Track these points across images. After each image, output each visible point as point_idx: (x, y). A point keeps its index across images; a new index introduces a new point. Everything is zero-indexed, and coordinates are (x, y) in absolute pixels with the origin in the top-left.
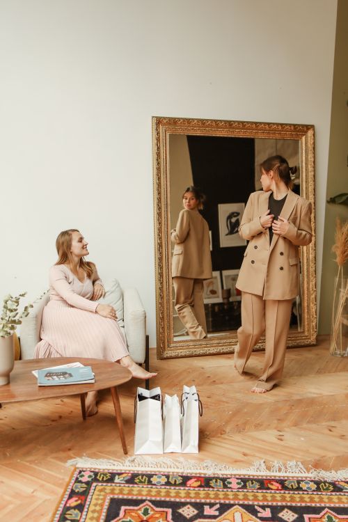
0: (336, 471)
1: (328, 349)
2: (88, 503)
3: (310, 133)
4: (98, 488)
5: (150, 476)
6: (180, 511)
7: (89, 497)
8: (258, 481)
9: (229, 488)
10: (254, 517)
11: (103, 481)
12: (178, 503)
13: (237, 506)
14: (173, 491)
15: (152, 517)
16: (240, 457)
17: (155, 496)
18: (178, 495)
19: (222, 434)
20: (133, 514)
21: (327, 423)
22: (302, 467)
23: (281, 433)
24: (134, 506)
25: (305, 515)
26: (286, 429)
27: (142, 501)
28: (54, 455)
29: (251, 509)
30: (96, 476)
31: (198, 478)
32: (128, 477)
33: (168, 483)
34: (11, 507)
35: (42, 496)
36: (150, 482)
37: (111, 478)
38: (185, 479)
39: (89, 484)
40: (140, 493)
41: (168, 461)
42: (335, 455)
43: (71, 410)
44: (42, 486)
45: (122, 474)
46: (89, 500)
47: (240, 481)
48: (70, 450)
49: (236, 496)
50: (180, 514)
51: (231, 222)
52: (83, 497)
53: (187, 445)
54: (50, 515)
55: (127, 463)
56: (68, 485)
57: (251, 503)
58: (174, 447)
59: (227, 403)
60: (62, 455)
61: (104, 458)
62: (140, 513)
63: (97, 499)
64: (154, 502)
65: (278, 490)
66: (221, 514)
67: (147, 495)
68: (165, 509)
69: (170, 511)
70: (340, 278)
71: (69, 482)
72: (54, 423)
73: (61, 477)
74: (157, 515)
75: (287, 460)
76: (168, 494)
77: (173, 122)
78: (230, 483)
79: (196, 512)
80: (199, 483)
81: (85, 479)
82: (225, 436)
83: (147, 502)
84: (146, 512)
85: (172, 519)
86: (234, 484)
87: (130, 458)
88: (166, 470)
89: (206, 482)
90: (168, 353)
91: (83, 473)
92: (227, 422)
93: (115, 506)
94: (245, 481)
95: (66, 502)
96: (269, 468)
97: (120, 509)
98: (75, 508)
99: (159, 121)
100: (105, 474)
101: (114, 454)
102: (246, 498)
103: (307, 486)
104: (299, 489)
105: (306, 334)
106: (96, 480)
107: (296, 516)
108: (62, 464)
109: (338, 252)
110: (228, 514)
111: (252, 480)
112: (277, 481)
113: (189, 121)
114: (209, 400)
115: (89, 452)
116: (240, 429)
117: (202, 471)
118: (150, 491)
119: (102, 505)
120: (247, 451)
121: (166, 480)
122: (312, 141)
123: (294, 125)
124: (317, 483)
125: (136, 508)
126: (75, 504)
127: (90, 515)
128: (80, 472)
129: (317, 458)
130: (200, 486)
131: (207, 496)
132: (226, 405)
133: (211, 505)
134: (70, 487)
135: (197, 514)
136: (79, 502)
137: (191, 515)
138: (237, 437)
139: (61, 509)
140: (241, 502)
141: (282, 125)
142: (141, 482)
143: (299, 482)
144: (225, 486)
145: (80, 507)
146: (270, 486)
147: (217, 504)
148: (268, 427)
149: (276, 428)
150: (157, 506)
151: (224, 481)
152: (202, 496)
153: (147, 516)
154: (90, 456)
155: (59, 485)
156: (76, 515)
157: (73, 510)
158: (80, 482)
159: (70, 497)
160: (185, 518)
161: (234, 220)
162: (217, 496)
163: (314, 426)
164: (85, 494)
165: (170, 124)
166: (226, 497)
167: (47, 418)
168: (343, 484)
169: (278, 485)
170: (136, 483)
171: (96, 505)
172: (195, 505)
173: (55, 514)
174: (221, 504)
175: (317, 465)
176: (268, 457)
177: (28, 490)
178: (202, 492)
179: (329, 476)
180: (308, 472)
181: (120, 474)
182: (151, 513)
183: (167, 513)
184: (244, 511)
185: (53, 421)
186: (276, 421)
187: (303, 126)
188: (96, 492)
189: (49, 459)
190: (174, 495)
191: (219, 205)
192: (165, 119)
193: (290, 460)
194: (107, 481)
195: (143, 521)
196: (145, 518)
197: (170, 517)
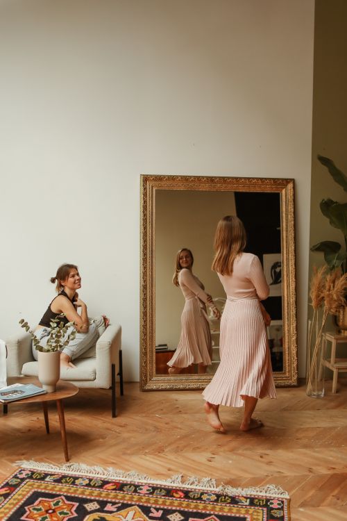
0: (243, 489)
2: (14, 493)
3: (290, 186)
4: (29, 483)
5: (76, 478)
6: (86, 505)
7: (18, 489)
8: (165, 489)
9: (139, 493)
10: (145, 516)
11: (36, 479)
12: (87, 499)
13: (136, 507)
14: (88, 490)
15: (59, 507)
16: (164, 471)
17: (72, 493)
18: (91, 494)
19: (160, 453)
20: (46, 504)
21: (262, 451)
22: (214, 482)
23: (213, 456)
24: (49, 498)
25: (190, 519)
26: (221, 453)
27: (58, 496)
29: (146, 510)
30: (32, 475)
31: (116, 483)
32: (56, 477)
33: (88, 485)
36: (73, 483)
37: (43, 477)
38: (105, 483)
39: (23, 480)
40: (60, 491)
42: (252, 476)
45: (54, 475)
46: (16, 491)
47: (150, 488)
48: (23, 454)
49: (139, 500)
50: (84, 508)
51: (275, 272)
52: (12, 489)
55: (64, 468)
56: (6, 479)
57: (149, 505)
59: (181, 429)
61: (45, 462)
62: (52, 503)
63: (23, 491)
64: (67, 497)
65: (180, 498)
66: (117, 511)
67: (65, 492)
68: (74, 503)
69: (77, 504)
71: (8, 477)
72: (21, 434)
73: (4, 473)
74: (65, 507)
75: (203, 477)
76: (83, 493)
77: (159, 178)
78: (141, 489)
79: (98, 507)
80: (114, 487)
81: (23, 476)
82: (162, 455)
83: (62, 497)
84: (57, 503)
85: (76, 511)
86: (144, 490)
87: (68, 464)
88: (91, 475)
89: (120, 487)
91: (22, 472)
92: (169, 445)
93: (36, 495)
94: (154, 489)
96: (183, 482)
97: (37, 499)
98: (2, 495)
99: (146, 179)
100: (40, 474)
102: (148, 501)
103: (208, 497)
104: (200, 499)
105: (287, 375)
106: (31, 477)
107: (183, 518)
108: (9, 463)
109: (313, 296)
110: (123, 512)
112: (182, 491)
113: (172, 178)
114: (166, 426)
115: (37, 457)
116: (178, 450)
117: (123, 479)
118: (70, 489)
119: (24, 496)
120: (172, 467)
121: (88, 482)
122: (292, 193)
123: (274, 179)
124: (218, 496)
125: (50, 500)
126: (4, 492)
127: (12, 501)
128: (22, 470)
129: (233, 477)
130: (113, 489)
131: (115, 497)
132: (179, 430)
133: (114, 504)
134: (7, 481)
135: (99, 509)
136: (8, 491)
137: (93, 509)
138: (172, 457)
140: (141, 504)
141: (261, 179)
142: (66, 482)
143: (202, 494)
144: (135, 491)
145: (6, 495)
146: (175, 494)
147: (120, 503)
148: (205, 450)
149: (211, 452)
150: (69, 500)
151: (136, 488)
152: (110, 496)
153: (56, 507)
154: (36, 461)
158: (18, 478)
159: (3, 487)
160: (86, 510)
161: (278, 270)
162: (123, 498)
163: (248, 453)
164: (16, 486)
165: (156, 180)
166: (131, 499)
167: (18, 430)
168: (243, 498)
169: (180, 493)
170: (62, 483)
171: (19, 495)
172: (99, 502)
174: (123, 504)
175: (229, 483)
176: (184, 472)
178: (113, 494)
179: (231, 491)
180: (217, 487)
181: (51, 475)
182: (60, 504)
183: (74, 506)
184: (140, 510)
185: (22, 432)
186: (215, 446)
187: (283, 180)
188: (25, 486)
189: (3, 460)
190: (87, 493)
191: (264, 255)
192: (151, 176)
193: (206, 477)
194: (39, 479)
195: (50, 509)
196: (53, 508)
197: (74, 508)
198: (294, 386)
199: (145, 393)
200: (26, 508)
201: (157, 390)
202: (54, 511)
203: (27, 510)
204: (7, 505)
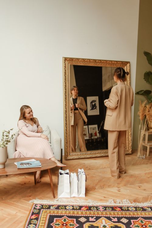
0: (143, 203)
1: (137, 156)
2: (40, 217)
3: (128, 65)
4: (44, 211)
5: (65, 206)
6: (79, 219)
7: (40, 215)
8: (111, 207)
9: (99, 210)
10: (110, 221)
11: (45, 208)
12: (78, 216)
14: (76, 212)
15: (67, 222)
16: (103, 198)
17: (68, 214)
18: (78, 213)
19: (94, 189)
20: (60, 221)
21: (138, 185)
22: (129, 201)
23: (119, 189)
24: (58, 218)
25: (131, 220)
26: (121, 187)
27: (63, 216)
28: (24, 198)
29: (109, 218)
30: (42, 207)
31: (86, 207)
32: (56, 207)
33: (73, 209)
34: (7, 219)
35: (20, 215)
36: (65, 209)
37: (49, 207)
38: (80, 207)
39: (40, 210)
40: (62, 213)
41: (73, 200)
42: (142, 197)
43: (29, 180)
44: (20, 211)
45: (54, 205)
47: (103, 207)
48: (30, 196)
49: (102, 214)
50: (80, 221)
51: (92, 105)
52: (38, 215)
53: (80, 194)
54: (24, 222)
55: (55, 201)
56: (31, 210)
57: (108, 216)
58: (75, 194)
60: (27, 198)
61: (45, 199)
62: (63, 220)
63: (44, 216)
64: (68, 216)
65: (119, 211)
66: (96, 220)
67: (65, 214)
68: (73, 219)
69: (75, 220)
70: (141, 125)
71: (31, 209)
72: (22, 186)
73: (27, 207)
74: (70, 221)
76: (73, 213)
77: (71, 59)
78: (99, 208)
79: (86, 220)
80: (86, 209)
81: (38, 208)
82: (96, 190)
83: (65, 216)
84: (65, 220)
85: (76, 223)
86: (101, 209)
87: (56, 199)
88: (72, 204)
89: (89, 208)
90: (69, 157)
91: (37, 205)
92: (96, 185)
93: (51, 218)
94: (105, 208)
95: (31, 217)
96: (115, 202)
97: (54, 219)
98: (34, 219)
99: (66, 59)
100: (46, 206)
101: (49, 198)
102: (106, 214)
103: (131, 209)
104: (128, 210)
105: (127, 149)
106: (42, 208)
107: (128, 220)
108: (27, 202)
109: (141, 114)
110: (99, 220)
111: (108, 207)
112: (119, 207)
113: (78, 59)
114: (88, 176)
115: (38, 197)
116: (102, 187)
117: (87, 204)
118: (66, 212)
119: (46, 218)
120: (105, 196)
121: (72, 208)
122: (129, 68)
123: (122, 62)
124: (136, 208)
125: (60, 219)
126: (34, 217)
127: (41, 222)
128: (36, 205)
129: (135, 198)
130: (87, 210)
131: (90, 214)
132: (95, 178)
133: (92, 217)
135: (87, 220)
136: (36, 217)
137: (84, 221)
138: (101, 191)
139: (28, 220)
140: (104, 216)
141: (116, 61)
142: (62, 209)
143: (128, 208)
144: (97, 210)
145: (37, 219)
146: (116, 209)
147: (94, 216)
148: (114, 186)
149: (117, 187)
150: (69, 218)
151: (97, 208)
152: (88, 214)
153: (66, 222)
154: (39, 199)
155: (27, 210)
156: (36, 222)
157: (34, 220)
158: (36, 209)
159: (32, 215)
160: (81, 222)
161: (93, 104)
162: (94, 214)
163: (132, 186)
164: (38, 214)
165: (70, 60)
166: (98, 214)
167: (19, 184)
168: (146, 208)
169: (119, 209)
170: (60, 209)
171: (43, 218)
172: (85, 217)
173: (26, 222)
174: (96, 217)
175: (135, 201)
176: (115, 198)
177: (13, 212)
178: (88, 212)
179: (140, 205)
180: (132, 203)
181: (52, 206)
182: (67, 220)
183: (74, 220)
184: (106, 219)
185: (22, 185)
186: (117, 184)
187: (125, 62)
188: (43, 213)
189: (22, 200)
190: (76, 213)
191: (87, 97)
192: (68, 58)
193: (124, 199)
194: (47, 208)
195: (64, 224)
196: (65, 223)
197: (75, 222)
198: (130, 154)
199: (68, 161)
200: (51, 224)
201: (73, 159)
202: (66, 225)
203: (52, 225)
204: (41, 224)
